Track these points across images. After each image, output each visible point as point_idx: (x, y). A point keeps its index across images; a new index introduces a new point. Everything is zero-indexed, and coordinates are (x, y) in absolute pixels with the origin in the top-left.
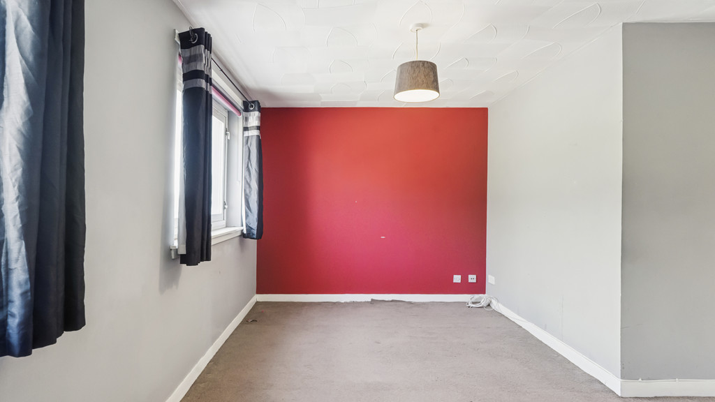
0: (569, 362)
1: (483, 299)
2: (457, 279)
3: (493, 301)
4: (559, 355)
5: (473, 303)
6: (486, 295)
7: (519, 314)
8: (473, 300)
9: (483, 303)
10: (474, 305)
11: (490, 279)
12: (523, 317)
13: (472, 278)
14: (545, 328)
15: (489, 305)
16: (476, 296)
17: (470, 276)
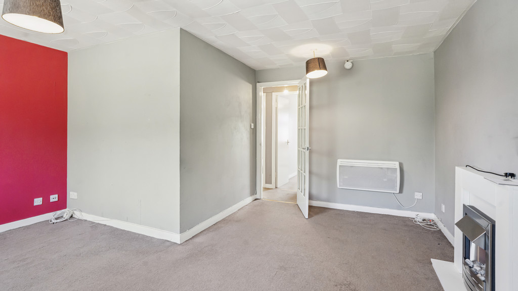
0: (147, 236)
1: (65, 213)
2: (38, 201)
3: (75, 212)
4: (139, 235)
5: (56, 219)
6: (67, 209)
7: (102, 216)
8: (56, 216)
9: (66, 216)
10: (58, 221)
11: (71, 195)
12: (107, 218)
13: (54, 198)
14: (127, 220)
15: (72, 217)
16: (58, 213)
17: (52, 197)
